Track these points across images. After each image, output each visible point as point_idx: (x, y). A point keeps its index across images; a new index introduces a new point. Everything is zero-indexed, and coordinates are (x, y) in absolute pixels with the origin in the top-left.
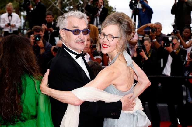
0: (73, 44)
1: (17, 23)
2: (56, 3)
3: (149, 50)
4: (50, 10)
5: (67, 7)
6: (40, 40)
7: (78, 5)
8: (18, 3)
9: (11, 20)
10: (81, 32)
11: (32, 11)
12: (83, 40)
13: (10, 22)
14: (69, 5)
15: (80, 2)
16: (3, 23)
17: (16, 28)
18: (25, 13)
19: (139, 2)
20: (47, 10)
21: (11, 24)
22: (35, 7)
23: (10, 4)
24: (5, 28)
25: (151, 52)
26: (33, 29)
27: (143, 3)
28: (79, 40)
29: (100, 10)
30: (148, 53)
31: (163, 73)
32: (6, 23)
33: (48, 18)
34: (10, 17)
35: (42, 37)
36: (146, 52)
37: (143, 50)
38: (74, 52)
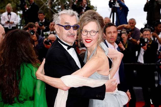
0: (65, 37)
1: (15, 20)
2: (46, 4)
3: (126, 42)
4: (42, 9)
5: (56, 7)
6: (34, 34)
7: (65, 5)
8: (15, 4)
9: (10, 18)
10: (72, 27)
11: (27, 10)
12: (73, 34)
13: (9, 19)
14: (57, 5)
15: (66, 2)
16: (3, 20)
17: (15, 24)
18: (21, 12)
19: (116, 2)
20: (40, 9)
21: (11, 21)
22: (30, 7)
23: (9, 4)
24: (5, 25)
25: (128, 43)
26: (27, 25)
27: (120, 3)
28: (70, 34)
29: (84, 9)
30: (125, 45)
31: (138, 61)
32: (6, 21)
33: (40, 16)
34: (9, 16)
35: (35, 32)
36: (123, 44)
37: (121, 42)
38: (66, 44)
